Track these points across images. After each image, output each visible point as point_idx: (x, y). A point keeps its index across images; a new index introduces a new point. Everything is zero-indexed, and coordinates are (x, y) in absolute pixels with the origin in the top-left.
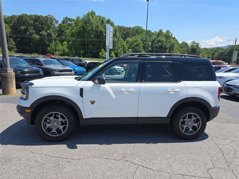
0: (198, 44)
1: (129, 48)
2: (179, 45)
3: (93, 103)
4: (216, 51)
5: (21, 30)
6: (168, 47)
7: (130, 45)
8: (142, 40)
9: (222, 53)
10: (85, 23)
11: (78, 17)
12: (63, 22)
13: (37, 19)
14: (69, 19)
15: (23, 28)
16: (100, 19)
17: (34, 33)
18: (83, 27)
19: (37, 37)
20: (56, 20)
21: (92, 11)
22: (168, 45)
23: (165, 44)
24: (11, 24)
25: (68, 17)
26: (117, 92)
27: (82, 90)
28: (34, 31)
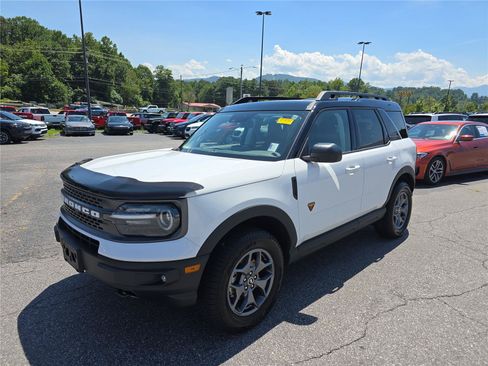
0: (169, 73)
1: (11, 71)
2: (135, 70)
3: (312, 207)
4: (200, 87)
6: (113, 74)
7: (11, 65)
8: (46, 55)
9: (210, 91)
22: (112, 70)
23: (105, 66)
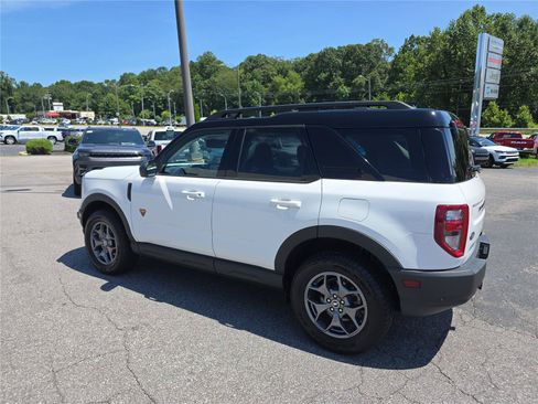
3: (143, 213)
5: (320, 81)
10: (452, 42)
11: (436, 29)
12: (404, 50)
13: (350, 53)
14: (418, 39)
15: (323, 76)
16: (496, 25)
17: (340, 84)
18: (446, 52)
19: (346, 90)
20: (390, 46)
21: (476, 8)
24: (305, 73)
25: (416, 36)
26: (176, 194)
27: (130, 185)
28: (342, 80)
